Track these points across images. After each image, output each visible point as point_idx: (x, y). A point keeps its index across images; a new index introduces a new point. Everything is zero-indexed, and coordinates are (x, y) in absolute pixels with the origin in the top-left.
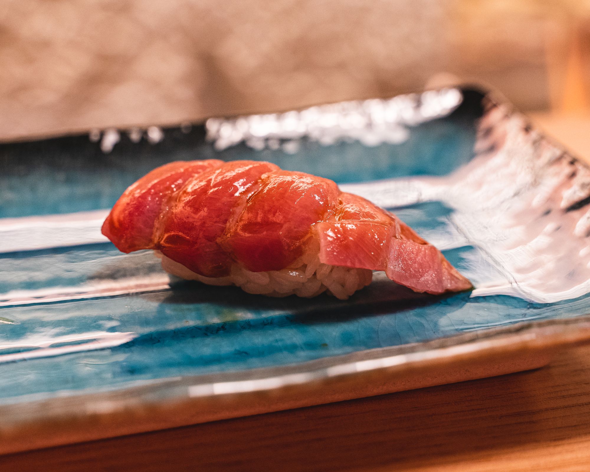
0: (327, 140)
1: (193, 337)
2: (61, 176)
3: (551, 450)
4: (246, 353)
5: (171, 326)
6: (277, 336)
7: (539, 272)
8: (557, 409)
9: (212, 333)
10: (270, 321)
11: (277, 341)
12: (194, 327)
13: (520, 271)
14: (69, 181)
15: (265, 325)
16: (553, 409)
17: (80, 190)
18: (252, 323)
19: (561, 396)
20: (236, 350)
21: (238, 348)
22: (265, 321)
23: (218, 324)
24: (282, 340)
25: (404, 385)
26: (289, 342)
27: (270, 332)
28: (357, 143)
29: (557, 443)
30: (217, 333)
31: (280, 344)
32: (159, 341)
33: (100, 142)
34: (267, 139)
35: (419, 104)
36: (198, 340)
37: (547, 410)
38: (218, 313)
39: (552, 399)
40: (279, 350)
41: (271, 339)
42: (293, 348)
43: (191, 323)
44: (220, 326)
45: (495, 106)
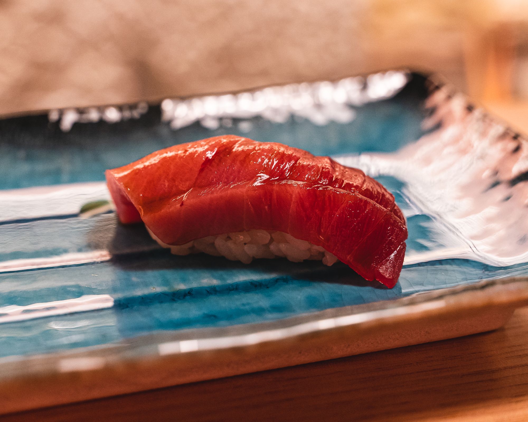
0: (279, 119)
1: (161, 302)
2: (22, 154)
3: (514, 406)
4: (215, 316)
5: (139, 292)
6: (244, 301)
7: (492, 238)
8: (515, 367)
9: (179, 299)
10: (235, 287)
11: (244, 305)
12: (161, 293)
13: (474, 237)
14: (29, 158)
15: (231, 290)
16: (511, 368)
17: (40, 167)
18: (217, 289)
19: (518, 356)
20: (204, 314)
21: (206, 312)
22: (230, 287)
23: (185, 290)
24: (248, 304)
25: (367, 347)
26: (255, 306)
27: (236, 297)
28: (307, 122)
29: (519, 399)
30: (184, 298)
31: (247, 307)
32: (127, 307)
33: (59, 121)
34: (220, 119)
35: (365, 86)
36: (165, 305)
37: (505, 368)
38: (184, 280)
39: (510, 358)
40: (247, 313)
41: (238, 303)
42: (260, 311)
43: (158, 289)
44: (187, 292)
45: (438, 88)
